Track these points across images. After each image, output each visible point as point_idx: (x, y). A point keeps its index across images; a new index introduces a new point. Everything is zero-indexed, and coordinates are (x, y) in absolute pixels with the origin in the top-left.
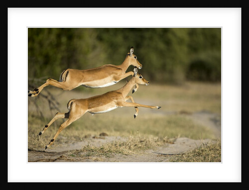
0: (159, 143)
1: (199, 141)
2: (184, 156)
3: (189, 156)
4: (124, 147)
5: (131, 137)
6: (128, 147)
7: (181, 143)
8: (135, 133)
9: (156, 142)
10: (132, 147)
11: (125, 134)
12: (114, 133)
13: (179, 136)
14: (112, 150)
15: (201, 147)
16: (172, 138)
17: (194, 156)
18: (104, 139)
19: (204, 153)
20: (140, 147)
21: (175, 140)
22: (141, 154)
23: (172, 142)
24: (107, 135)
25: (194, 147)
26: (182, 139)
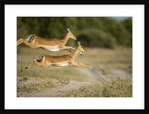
0: (59, 84)
1: (83, 82)
2: (74, 91)
3: (77, 92)
4: (38, 86)
5: (42, 80)
6: (40, 86)
7: (72, 84)
8: (45, 78)
9: (57, 83)
10: (43, 86)
11: (39, 78)
12: (32, 78)
13: (71, 80)
14: (31, 88)
15: (84, 86)
16: (67, 81)
17: (80, 92)
18: (26, 81)
19: (86, 90)
20: (48, 86)
21: (69, 82)
22: (48, 90)
23: (67, 83)
24: (28, 79)
25: (80, 86)
26: (73, 81)
